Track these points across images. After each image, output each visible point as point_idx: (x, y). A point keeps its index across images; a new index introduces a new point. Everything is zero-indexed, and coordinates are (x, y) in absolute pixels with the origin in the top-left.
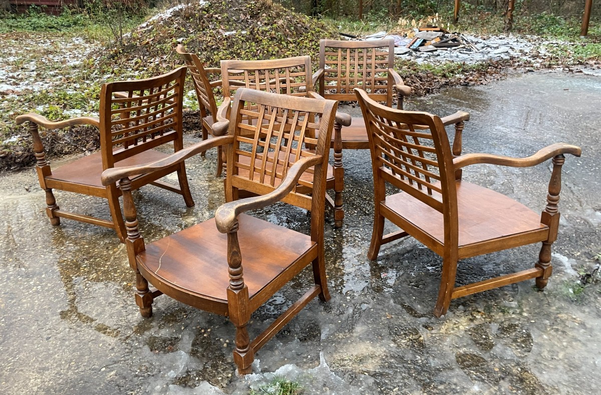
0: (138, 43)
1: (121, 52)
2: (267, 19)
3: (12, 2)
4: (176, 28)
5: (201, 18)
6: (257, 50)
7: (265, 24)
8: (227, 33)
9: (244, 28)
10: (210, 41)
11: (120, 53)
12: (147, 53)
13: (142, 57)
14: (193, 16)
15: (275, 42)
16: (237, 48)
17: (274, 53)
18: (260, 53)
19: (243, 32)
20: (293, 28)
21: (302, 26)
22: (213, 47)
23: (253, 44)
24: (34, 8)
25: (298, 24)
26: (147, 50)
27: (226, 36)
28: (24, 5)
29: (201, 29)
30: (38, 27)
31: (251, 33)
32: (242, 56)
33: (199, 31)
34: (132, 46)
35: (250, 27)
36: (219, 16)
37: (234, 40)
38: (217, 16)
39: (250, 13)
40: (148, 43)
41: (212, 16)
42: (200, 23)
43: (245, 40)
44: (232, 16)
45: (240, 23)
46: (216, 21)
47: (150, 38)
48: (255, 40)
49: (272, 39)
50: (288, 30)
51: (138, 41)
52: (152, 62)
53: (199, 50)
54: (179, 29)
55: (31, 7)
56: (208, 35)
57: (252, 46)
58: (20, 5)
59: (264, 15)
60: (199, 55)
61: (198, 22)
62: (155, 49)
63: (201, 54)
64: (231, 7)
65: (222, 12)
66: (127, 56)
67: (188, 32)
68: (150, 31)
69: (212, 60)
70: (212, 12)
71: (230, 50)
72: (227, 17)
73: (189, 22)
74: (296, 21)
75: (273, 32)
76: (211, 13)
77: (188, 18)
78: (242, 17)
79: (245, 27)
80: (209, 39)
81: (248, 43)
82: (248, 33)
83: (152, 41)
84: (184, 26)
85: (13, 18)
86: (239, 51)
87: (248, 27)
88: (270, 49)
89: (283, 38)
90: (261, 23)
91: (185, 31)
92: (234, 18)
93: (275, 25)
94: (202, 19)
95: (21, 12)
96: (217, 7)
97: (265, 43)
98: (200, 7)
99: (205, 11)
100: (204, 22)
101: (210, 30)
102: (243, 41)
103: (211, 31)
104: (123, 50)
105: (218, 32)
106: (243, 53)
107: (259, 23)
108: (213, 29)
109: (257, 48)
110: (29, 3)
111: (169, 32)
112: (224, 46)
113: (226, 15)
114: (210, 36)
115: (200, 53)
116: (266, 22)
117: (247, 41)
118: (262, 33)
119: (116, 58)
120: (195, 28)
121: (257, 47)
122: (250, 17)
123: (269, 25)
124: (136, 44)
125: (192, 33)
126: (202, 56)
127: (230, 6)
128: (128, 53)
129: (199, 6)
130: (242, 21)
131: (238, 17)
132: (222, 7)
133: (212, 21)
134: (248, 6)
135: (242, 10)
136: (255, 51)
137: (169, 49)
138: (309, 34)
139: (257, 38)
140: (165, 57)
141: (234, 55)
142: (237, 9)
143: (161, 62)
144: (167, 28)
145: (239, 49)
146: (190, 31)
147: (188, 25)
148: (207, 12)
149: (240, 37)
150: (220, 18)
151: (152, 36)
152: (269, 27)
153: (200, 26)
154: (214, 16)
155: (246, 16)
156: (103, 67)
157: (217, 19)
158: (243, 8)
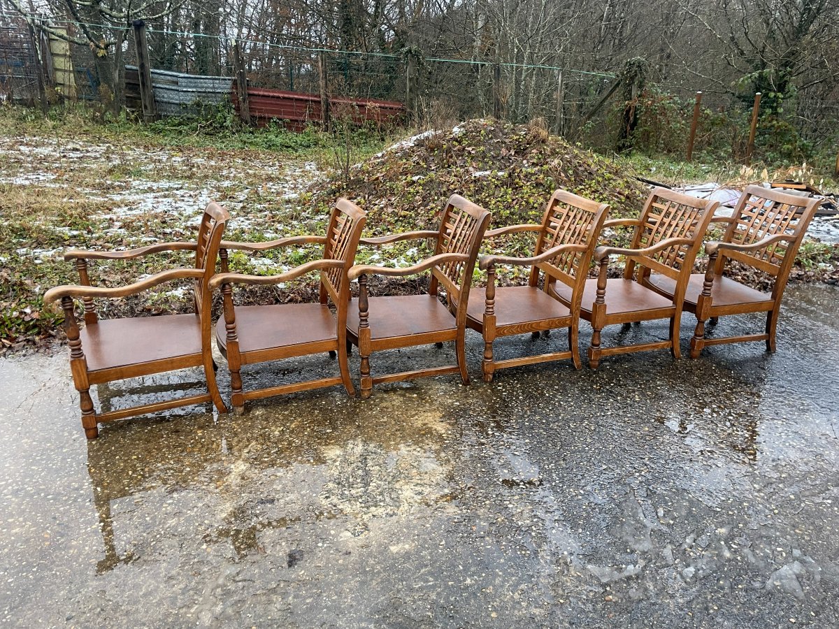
0: (366, 178)
1: (345, 187)
2: (536, 157)
3: (252, 114)
4: (414, 162)
5: (448, 151)
6: (513, 200)
7: (533, 164)
8: (478, 174)
9: (503, 167)
10: (454, 182)
11: (343, 189)
12: (374, 192)
13: (367, 196)
14: (439, 147)
15: (540, 190)
16: (487, 195)
17: (536, 205)
18: (516, 203)
19: (500, 174)
20: (571, 172)
21: (586, 170)
22: (456, 191)
23: (510, 191)
24: (275, 122)
25: (580, 166)
26: (375, 188)
27: (475, 177)
28: (265, 118)
29: (446, 166)
30: (273, 145)
31: (510, 175)
32: (491, 207)
33: (443, 167)
34: (359, 181)
35: (512, 167)
36: (473, 149)
37: (485, 183)
38: (470, 149)
39: (516, 147)
40: (377, 179)
41: (464, 149)
42: (446, 157)
43: (500, 185)
44: (490, 150)
45: (499, 161)
46: (467, 156)
47: (381, 173)
48: (514, 186)
49: (538, 185)
50: (563, 175)
51: (367, 175)
52: (376, 205)
53: (436, 194)
54: (418, 163)
55: (272, 121)
56: (453, 174)
57: (506, 193)
58: (261, 118)
59: (534, 151)
61: (444, 155)
62: (384, 187)
63: (438, 198)
64: (491, 138)
65: (478, 144)
66: (350, 193)
67: (428, 169)
68: (383, 163)
70: (465, 143)
71: (477, 197)
72: (484, 152)
73: (433, 156)
74: (578, 163)
75: (542, 176)
76: (464, 145)
77: (432, 150)
78: (504, 152)
79: (505, 166)
80: (453, 179)
81: (502, 189)
82: (506, 175)
83: (383, 176)
84: (425, 160)
85: (250, 132)
86: (488, 199)
87: (509, 166)
88: (531, 200)
89: (553, 186)
90: (528, 162)
91: (425, 166)
92: (492, 153)
93: (545, 167)
94: (450, 152)
95: (261, 125)
96: (474, 138)
97: (525, 191)
98: (452, 136)
99: (457, 141)
100: (451, 157)
101: (457, 167)
102: (497, 186)
103: (457, 169)
104: (347, 185)
105: (467, 171)
106: (493, 202)
107: (525, 162)
108: (461, 167)
109: (514, 197)
110: (271, 116)
111: (406, 166)
112: (469, 190)
113: (482, 148)
114: (455, 176)
115: (436, 198)
116: (535, 161)
117: (502, 186)
118: (526, 176)
119: (338, 194)
120: (438, 163)
121: (514, 195)
122: (516, 152)
123: (537, 165)
124: (364, 179)
125: (433, 170)
126: (438, 203)
127: (490, 136)
128: (352, 189)
129: (450, 134)
130: (503, 158)
131: (497, 152)
132: (479, 138)
133: (462, 156)
134: (515, 138)
135: (505, 143)
136: (510, 200)
137: (400, 189)
138: (594, 181)
139: (517, 183)
140: (394, 199)
141: (480, 204)
142: (499, 142)
143: (386, 206)
144: (404, 161)
145: (489, 196)
146: (431, 167)
147: (431, 158)
148: (460, 142)
149: (493, 180)
150: (473, 152)
151: (384, 170)
152: (536, 169)
153: (445, 161)
154: (467, 149)
155: (509, 151)
156: (319, 205)
157: (469, 153)
158: (507, 141)
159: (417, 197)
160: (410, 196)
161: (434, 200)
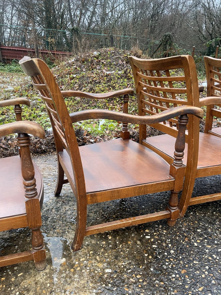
3: (3, 58)
4: (74, 68)
5: (92, 62)
8: (108, 73)
9: (120, 69)
10: (95, 77)
14: (87, 60)
16: (114, 82)
18: (130, 86)
19: (119, 72)
22: (97, 81)
23: (126, 80)
24: (14, 61)
27: (107, 74)
28: (9, 59)
29: (91, 69)
30: (12, 70)
31: (125, 72)
32: (116, 88)
33: (89, 70)
35: (125, 69)
36: (104, 61)
37: (112, 77)
38: (103, 61)
39: (126, 60)
40: (55, 78)
41: (100, 61)
42: (91, 65)
43: (120, 78)
44: (113, 62)
45: (118, 66)
46: (102, 65)
48: (127, 78)
53: (86, 83)
54: (76, 69)
55: (13, 61)
56: (95, 73)
57: (124, 82)
58: (7, 59)
60: (86, 86)
61: (90, 64)
62: (58, 81)
63: (87, 86)
64: (113, 56)
65: (107, 58)
67: (82, 71)
68: (59, 70)
69: (94, 90)
70: (100, 58)
71: (108, 84)
72: (110, 62)
73: (84, 65)
76: (100, 59)
77: (83, 62)
78: (120, 62)
79: (121, 69)
80: (94, 75)
81: (121, 80)
82: (123, 72)
83: (58, 76)
84: (80, 67)
85: (2, 66)
86: (114, 85)
91: (80, 70)
92: (114, 63)
95: (8, 63)
96: (105, 55)
97: (134, 80)
98: (93, 56)
99: (96, 58)
100: (93, 65)
101: (97, 70)
102: (118, 78)
103: (97, 71)
105: (102, 72)
106: (117, 86)
108: (99, 69)
109: (128, 83)
110: (12, 58)
111: (70, 70)
112: (104, 81)
113: (109, 60)
114: (96, 74)
117: (122, 78)
120: (87, 68)
121: (128, 82)
122: (126, 63)
126: (87, 87)
127: (113, 55)
129: (92, 55)
130: (120, 65)
131: (117, 62)
132: (107, 56)
133: (99, 64)
134: (125, 55)
135: (120, 58)
137: (66, 82)
139: (129, 76)
140: (63, 87)
141: (110, 88)
142: (117, 57)
144: (69, 68)
145: (115, 83)
146: (83, 70)
147: (83, 66)
148: (97, 58)
149: (116, 75)
150: (105, 62)
151: (58, 73)
153: (90, 67)
154: (101, 61)
155: (123, 62)
156: (23, 92)
157: (103, 63)
158: (121, 57)
159: (76, 85)
160: (72, 84)
161: (85, 86)
